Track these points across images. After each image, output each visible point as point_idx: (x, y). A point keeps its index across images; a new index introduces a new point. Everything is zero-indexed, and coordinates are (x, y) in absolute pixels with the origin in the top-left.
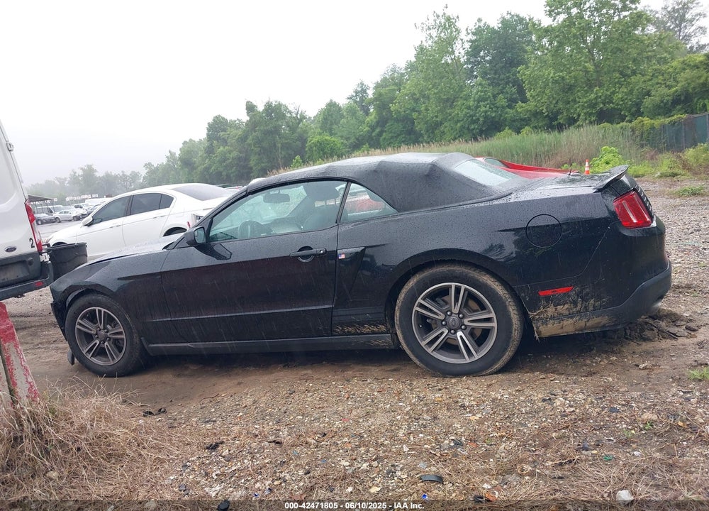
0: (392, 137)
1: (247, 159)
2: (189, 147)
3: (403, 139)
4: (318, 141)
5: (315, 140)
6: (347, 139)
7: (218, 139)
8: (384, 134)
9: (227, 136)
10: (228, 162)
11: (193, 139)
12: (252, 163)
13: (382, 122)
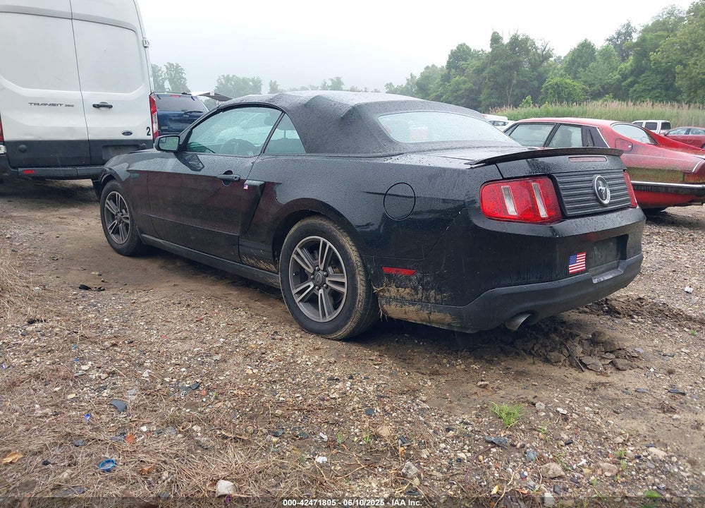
0: (644, 90)
1: (479, 92)
2: (429, 73)
3: (657, 95)
4: (556, 84)
5: (553, 81)
6: (591, 85)
7: (456, 68)
8: (636, 85)
9: (466, 66)
10: (459, 92)
11: (436, 65)
12: (482, 97)
13: (638, 71)
